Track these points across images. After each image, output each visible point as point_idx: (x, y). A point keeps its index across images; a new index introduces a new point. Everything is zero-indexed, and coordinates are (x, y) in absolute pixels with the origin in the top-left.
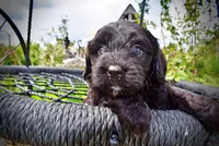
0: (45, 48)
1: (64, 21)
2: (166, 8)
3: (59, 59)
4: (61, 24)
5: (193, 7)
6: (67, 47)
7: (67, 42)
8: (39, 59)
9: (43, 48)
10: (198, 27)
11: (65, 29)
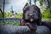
0: (8, 13)
1: (12, 7)
2: (35, 3)
3: (11, 16)
4: (11, 8)
5: (41, 3)
6: (13, 13)
7: (13, 12)
8: (6, 16)
9: (7, 13)
10: (43, 7)
11: (12, 9)
